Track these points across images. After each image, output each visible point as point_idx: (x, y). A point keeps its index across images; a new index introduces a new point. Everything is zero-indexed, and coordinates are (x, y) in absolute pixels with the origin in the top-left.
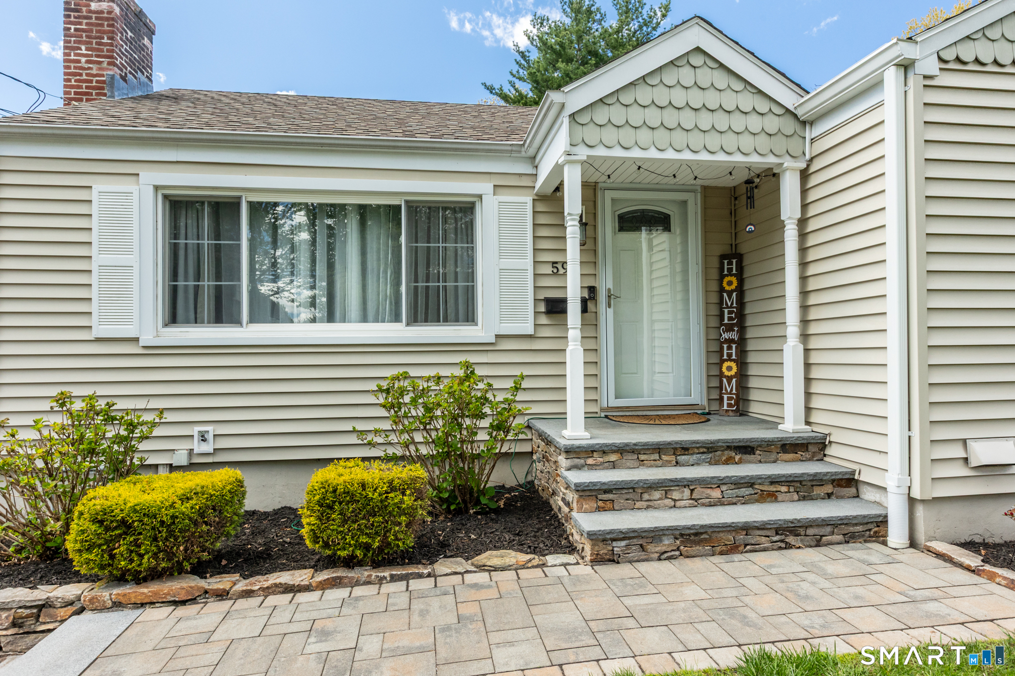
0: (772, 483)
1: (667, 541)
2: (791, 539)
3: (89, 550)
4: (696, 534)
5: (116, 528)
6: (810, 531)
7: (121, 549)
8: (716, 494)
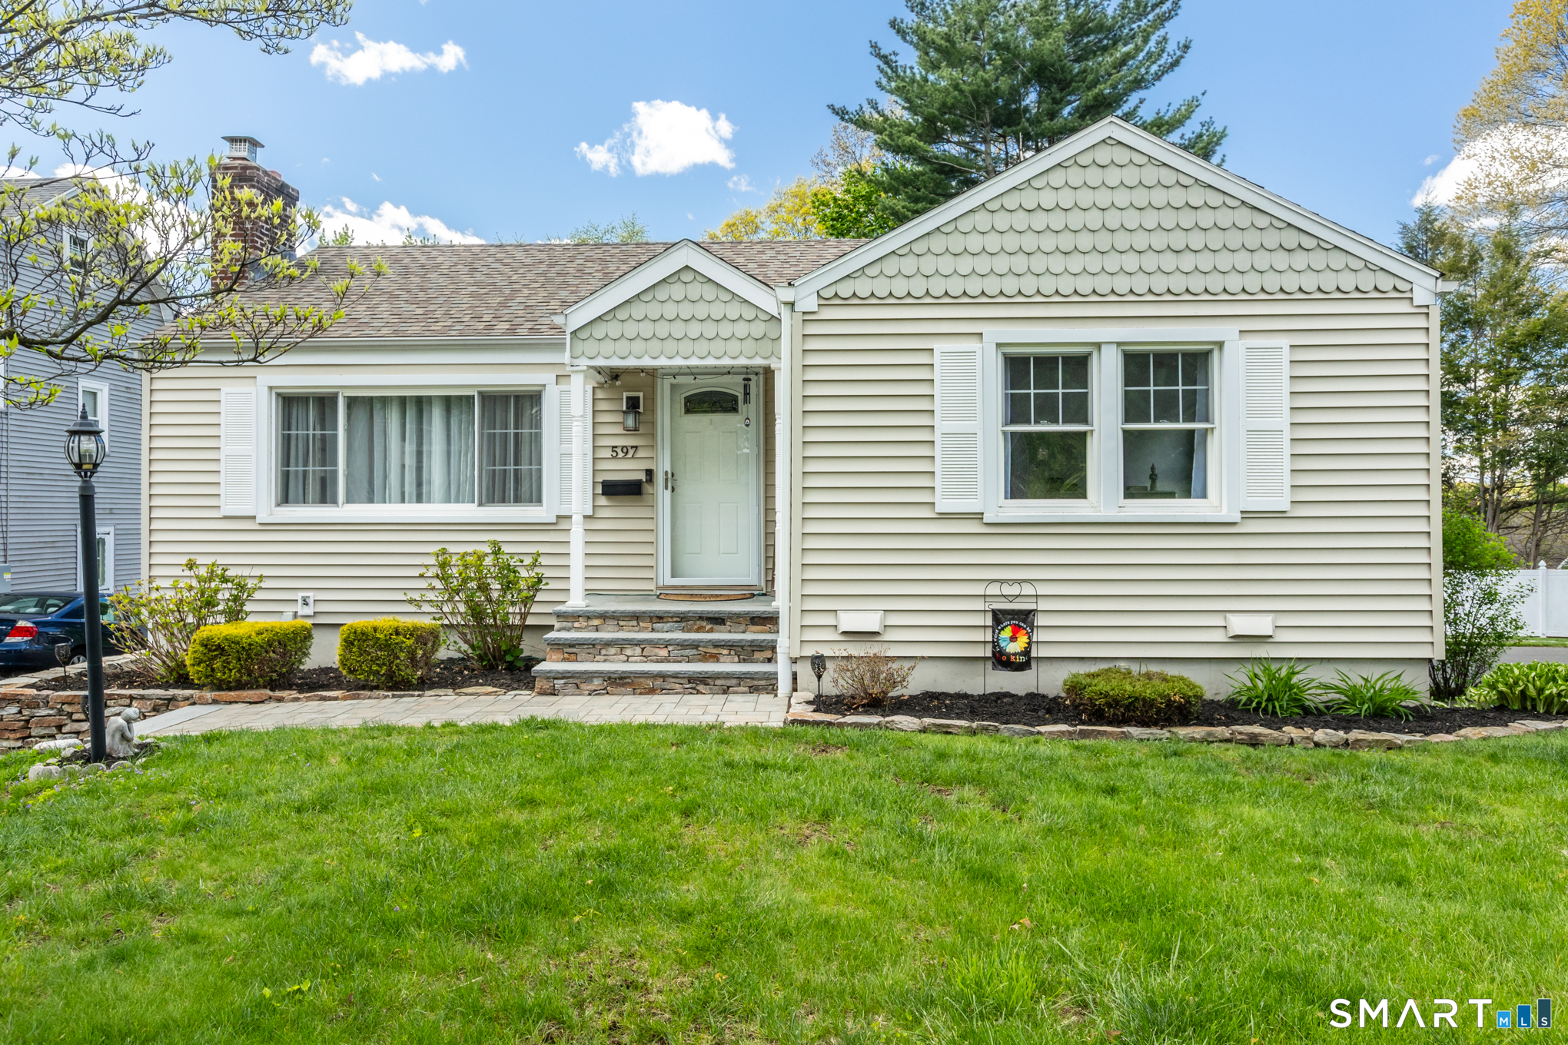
0: (716, 646)
1: (597, 682)
2: (701, 688)
3: (199, 664)
4: (621, 678)
5: (215, 650)
6: (718, 682)
7: (217, 664)
8: (664, 653)
